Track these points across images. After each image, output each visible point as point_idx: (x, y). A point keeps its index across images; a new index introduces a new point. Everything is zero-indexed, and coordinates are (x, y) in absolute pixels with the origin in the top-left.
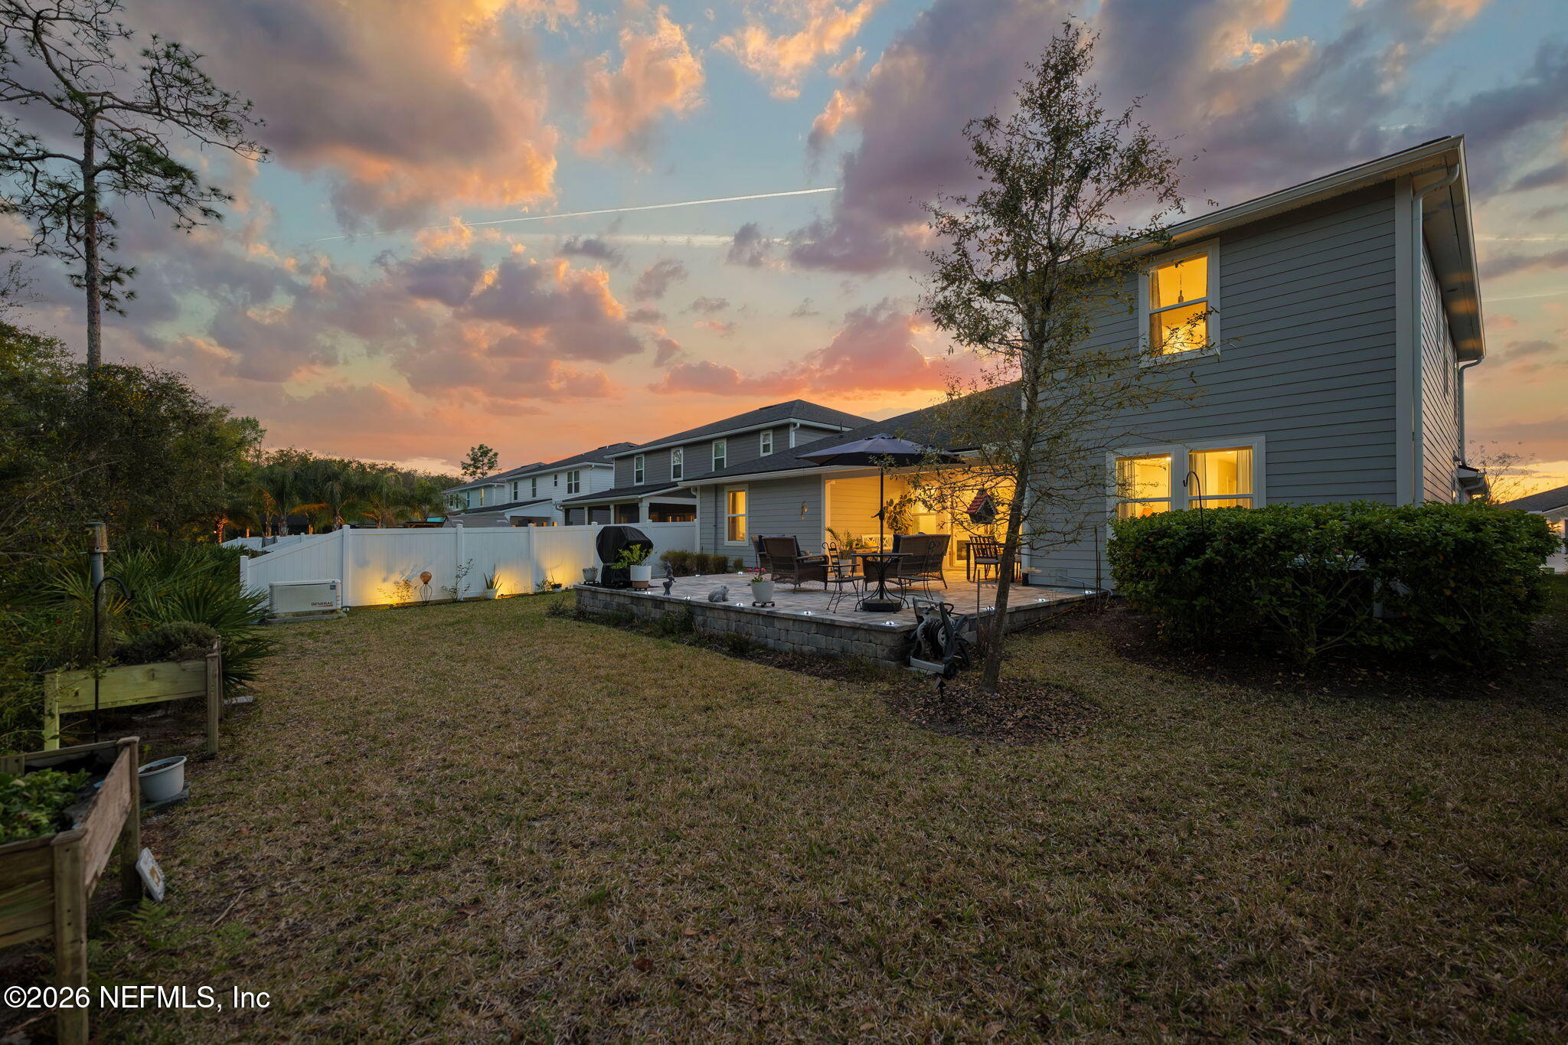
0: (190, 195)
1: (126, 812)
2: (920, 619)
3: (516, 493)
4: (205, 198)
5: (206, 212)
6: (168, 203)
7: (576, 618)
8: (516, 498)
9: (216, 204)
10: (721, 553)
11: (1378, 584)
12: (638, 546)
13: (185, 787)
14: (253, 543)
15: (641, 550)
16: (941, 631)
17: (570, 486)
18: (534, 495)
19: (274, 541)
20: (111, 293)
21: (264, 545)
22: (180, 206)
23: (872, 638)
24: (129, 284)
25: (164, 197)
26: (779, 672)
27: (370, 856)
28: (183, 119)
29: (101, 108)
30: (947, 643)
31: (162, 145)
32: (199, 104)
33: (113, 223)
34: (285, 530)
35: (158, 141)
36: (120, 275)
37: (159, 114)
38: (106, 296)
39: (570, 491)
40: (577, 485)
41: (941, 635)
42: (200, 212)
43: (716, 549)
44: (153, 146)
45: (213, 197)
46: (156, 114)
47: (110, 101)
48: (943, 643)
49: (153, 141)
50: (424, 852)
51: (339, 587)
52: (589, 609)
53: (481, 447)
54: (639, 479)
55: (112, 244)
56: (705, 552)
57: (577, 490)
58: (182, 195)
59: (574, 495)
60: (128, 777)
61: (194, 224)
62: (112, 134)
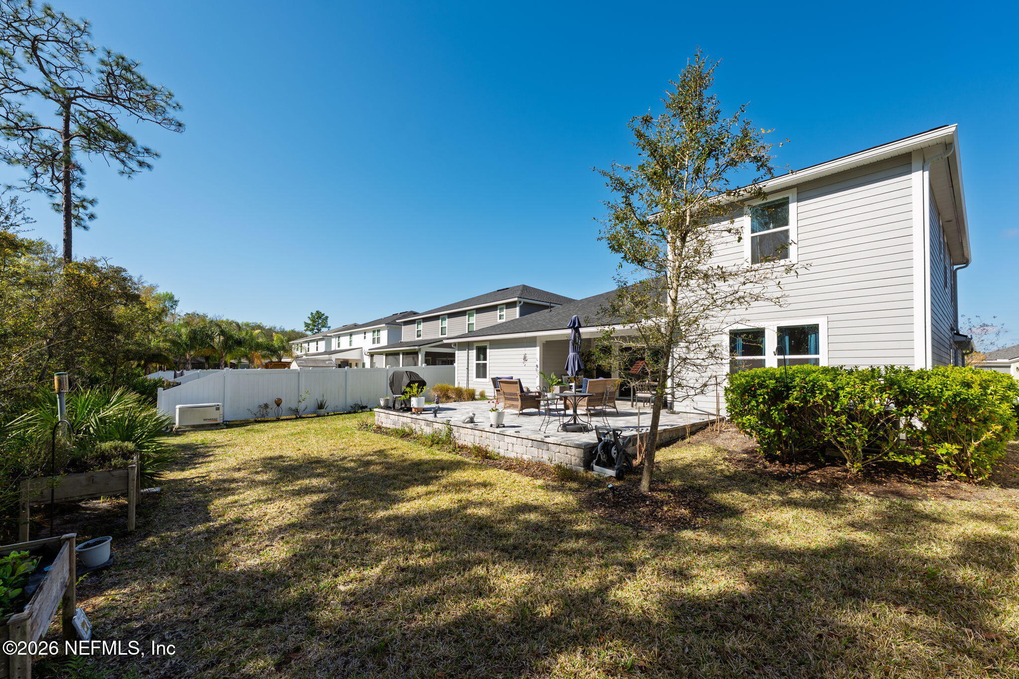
0: (131, 153)
1: (66, 586)
2: (600, 440)
3: (339, 343)
4: (140, 155)
5: (141, 164)
6: (117, 158)
7: (375, 432)
8: (339, 346)
9: (148, 159)
10: (471, 387)
11: (903, 421)
12: (417, 384)
13: (111, 557)
14: (168, 376)
15: (418, 387)
16: (613, 448)
17: (374, 339)
18: (350, 345)
19: (182, 374)
20: (80, 215)
21: (175, 377)
22: (125, 159)
23: (568, 451)
24: (91, 209)
25: (115, 155)
26: (507, 473)
27: (229, 612)
28: (127, 104)
29: (75, 97)
30: (617, 456)
31: (114, 121)
32: (137, 95)
33: (81, 170)
34: (190, 367)
35: (112, 118)
36: (85, 204)
37: (112, 101)
38: (77, 217)
39: (374, 343)
40: (379, 339)
41: (613, 451)
42: (137, 163)
43: (468, 383)
44: (107, 121)
45: (146, 154)
46: (110, 101)
47: (80, 93)
48: (614, 456)
49: (108, 118)
50: (266, 609)
51: (221, 409)
52: (384, 425)
53: (318, 312)
54: (419, 336)
55: (80, 184)
56: (461, 386)
57: (378, 342)
58: (126, 152)
59: (377, 346)
60: (68, 562)
61: (133, 171)
62: (81, 114)
